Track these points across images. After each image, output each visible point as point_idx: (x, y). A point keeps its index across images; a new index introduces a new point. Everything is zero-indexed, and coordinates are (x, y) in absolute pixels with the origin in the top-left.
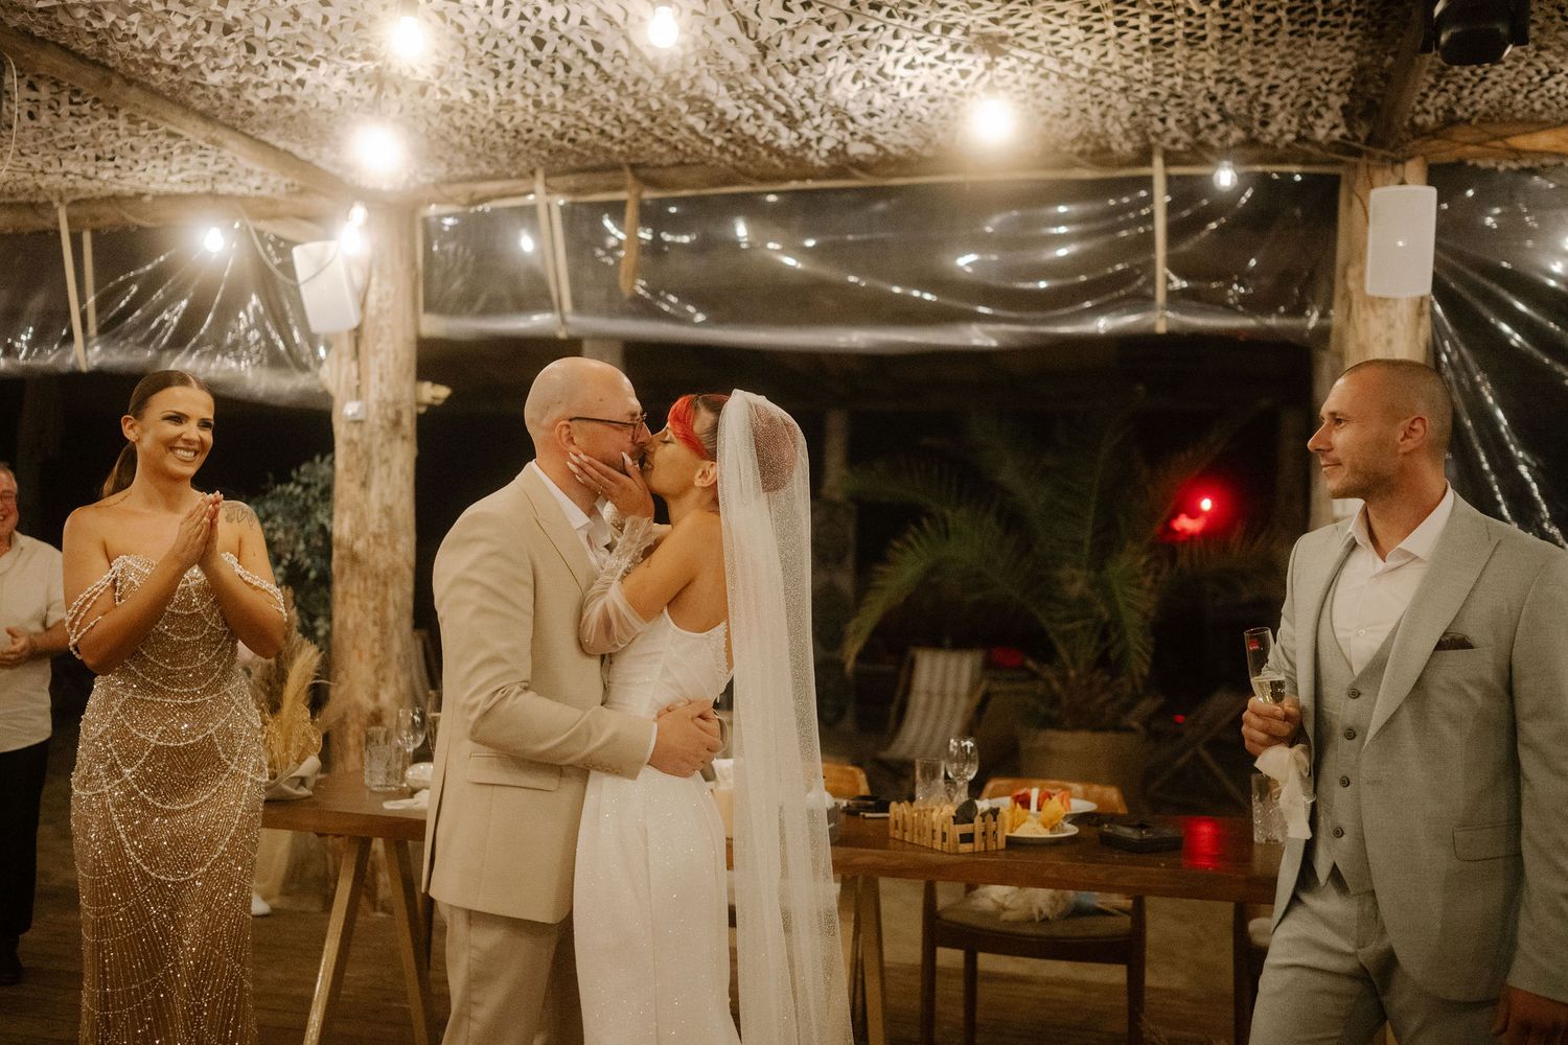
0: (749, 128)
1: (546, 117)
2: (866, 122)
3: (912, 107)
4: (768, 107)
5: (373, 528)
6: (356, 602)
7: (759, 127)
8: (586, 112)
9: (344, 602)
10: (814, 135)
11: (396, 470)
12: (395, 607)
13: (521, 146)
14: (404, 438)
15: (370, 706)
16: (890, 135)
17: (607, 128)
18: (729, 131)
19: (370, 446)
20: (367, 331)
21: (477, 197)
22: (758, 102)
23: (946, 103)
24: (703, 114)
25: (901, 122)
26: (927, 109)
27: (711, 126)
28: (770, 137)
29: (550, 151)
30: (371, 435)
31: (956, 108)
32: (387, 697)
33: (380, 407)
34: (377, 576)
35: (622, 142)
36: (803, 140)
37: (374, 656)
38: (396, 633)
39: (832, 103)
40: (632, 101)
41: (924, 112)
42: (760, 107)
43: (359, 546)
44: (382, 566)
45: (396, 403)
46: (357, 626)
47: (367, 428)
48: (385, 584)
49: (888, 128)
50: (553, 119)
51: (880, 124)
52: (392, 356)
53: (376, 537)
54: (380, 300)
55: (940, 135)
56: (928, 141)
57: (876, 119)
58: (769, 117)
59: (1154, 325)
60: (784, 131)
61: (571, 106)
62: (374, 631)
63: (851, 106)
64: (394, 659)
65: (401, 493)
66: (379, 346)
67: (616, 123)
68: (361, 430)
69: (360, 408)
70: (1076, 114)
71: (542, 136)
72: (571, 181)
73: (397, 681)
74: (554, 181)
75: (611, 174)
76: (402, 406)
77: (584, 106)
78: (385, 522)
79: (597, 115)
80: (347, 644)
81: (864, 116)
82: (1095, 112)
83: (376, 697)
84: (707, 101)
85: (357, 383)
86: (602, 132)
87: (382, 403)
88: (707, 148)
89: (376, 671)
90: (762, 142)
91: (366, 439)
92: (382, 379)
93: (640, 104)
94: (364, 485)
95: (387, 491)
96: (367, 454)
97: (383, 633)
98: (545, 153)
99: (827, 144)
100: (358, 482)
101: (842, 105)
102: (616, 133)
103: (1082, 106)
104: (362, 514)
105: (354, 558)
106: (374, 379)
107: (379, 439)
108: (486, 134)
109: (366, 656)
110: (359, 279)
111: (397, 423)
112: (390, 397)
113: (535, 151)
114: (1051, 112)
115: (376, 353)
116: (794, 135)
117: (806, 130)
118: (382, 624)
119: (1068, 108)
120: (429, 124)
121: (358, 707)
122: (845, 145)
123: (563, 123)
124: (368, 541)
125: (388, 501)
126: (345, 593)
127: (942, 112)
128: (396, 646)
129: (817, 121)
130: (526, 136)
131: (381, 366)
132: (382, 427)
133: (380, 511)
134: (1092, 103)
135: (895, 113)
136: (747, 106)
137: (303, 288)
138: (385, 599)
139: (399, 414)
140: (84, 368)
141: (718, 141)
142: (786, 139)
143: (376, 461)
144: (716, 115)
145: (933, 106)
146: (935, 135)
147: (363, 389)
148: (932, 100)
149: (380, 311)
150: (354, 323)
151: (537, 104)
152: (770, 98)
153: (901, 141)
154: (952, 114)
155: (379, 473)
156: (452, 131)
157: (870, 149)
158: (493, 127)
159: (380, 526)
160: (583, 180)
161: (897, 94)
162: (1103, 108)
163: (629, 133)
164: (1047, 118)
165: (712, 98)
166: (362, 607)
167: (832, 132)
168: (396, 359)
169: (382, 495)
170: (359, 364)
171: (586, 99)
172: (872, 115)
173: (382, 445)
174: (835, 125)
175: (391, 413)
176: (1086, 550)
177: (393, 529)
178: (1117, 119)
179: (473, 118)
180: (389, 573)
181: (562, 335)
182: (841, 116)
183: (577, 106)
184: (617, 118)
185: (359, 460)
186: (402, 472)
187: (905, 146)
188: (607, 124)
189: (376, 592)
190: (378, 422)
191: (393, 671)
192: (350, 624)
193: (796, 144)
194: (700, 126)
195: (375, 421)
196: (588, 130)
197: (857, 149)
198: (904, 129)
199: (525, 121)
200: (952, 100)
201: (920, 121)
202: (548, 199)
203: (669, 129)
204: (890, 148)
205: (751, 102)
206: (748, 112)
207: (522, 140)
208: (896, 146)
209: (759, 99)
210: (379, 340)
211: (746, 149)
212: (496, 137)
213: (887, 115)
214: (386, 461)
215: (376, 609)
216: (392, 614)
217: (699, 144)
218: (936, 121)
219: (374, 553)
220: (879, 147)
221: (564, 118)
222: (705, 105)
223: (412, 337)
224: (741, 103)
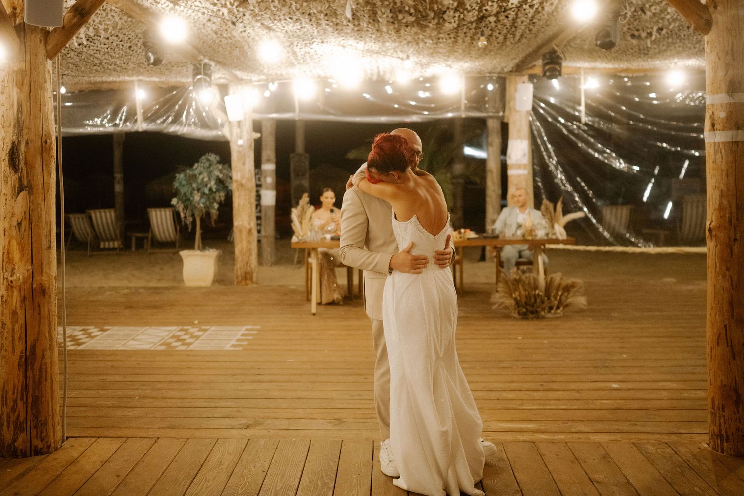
5: (247, 176)
6: (243, 198)
9: (239, 198)
11: (250, 160)
14: (252, 150)
15: (249, 227)
19: (244, 152)
20: (242, 121)
30: (245, 150)
32: (253, 224)
34: (248, 190)
37: (249, 213)
43: (244, 181)
44: (250, 187)
45: (250, 139)
46: (244, 204)
47: (244, 148)
48: (251, 192)
53: (248, 179)
62: (249, 206)
65: (253, 165)
66: (245, 125)
68: (242, 148)
69: (242, 142)
76: (251, 141)
78: (249, 174)
80: (241, 210)
83: (250, 224)
85: (240, 134)
87: (247, 140)
89: (250, 217)
92: (247, 133)
94: (244, 164)
95: (249, 165)
96: (244, 155)
97: (251, 205)
100: (241, 163)
104: (243, 173)
105: (242, 185)
106: (245, 133)
107: (247, 150)
111: (251, 146)
112: (248, 138)
118: (250, 203)
121: (246, 227)
124: (246, 180)
125: (250, 168)
126: (239, 196)
131: (245, 129)
132: (248, 147)
133: (248, 171)
138: (251, 197)
139: (251, 143)
140: (140, 130)
143: (246, 157)
147: (242, 137)
155: (247, 160)
166: (245, 199)
168: (249, 127)
169: (248, 167)
170: (239, 129)
173: (247, 152)
175: (249, 143)
177: (251, 176)
180: (251, 189)
185: (241, 157)
189: (249, 195)
192: (241, 204)
195: (245, 145)
210: (245, 122)
214: (248, 157)
215: (249, 199)
219: (247, 183)
223: (251, 120)
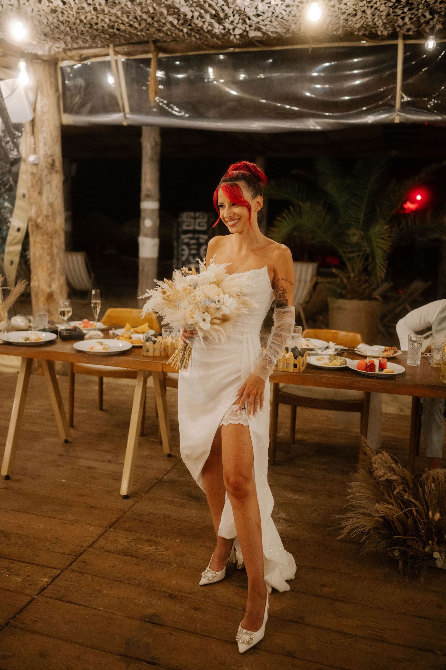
0: (199, 23)
1: (101, 16)
2: (256, 19)
3: (277, 9)
4: (206, 11)
5: (45, 212)
6: (39, 245)
7: (204, 22)
8: (119, 14)
9: (34, 245)
10: (231, 27)
11: (54, 186)
12: (57, 247)
13: (95, 33)
14: (57, 172)
15: (48, 290)
16: (268, 26)
17: (132, 23)
18: (190, 25)
19: (41, 175)
20: (37, 121)
21: (83, 57)
22: (201, 9)
23: (295, 8)
24: (176, 16)
25: (273, 19)
26: (286, 11)
27: (181, 22)
28: (210, 28)
29: (110, 35)
30: (42, 170)
31: (300, 11)
32: (55, 287)
33: (45, 158)
34: (48, 234)
35: (142, 31)
36: (226, 30)
37: (48, 269)
38: (57, 259)
39: (237, 8)
40: (140, 8)
41: (284, 13)
42: (202, 11)
43: (39, 221)
44: (50, 230)
45: (52, 156)
46: (41, 256)
47: (39, 167)
48: (52, 237)
49: (267, 22)
50: (105, 18)
51: (263, 20)
52: (49, 134)
53: (47, 217)
54: (42, 107)
55: (293, 26)
56: (288, 30)
57: (261, 18)
58: (207, 17)
59: (394, 119)
60: (216, 25)
61: (112, 11)
62: (48, 258)
63: (247, 10)
64: (57, 270)
65: (57, 197)
66: (43, 129)
67: (135, 20)
68: (37, 168)
69: (36, 158)
70: (359, 14)
71: (103, 26)
72: (126, 49)
73: (59, 280)
74: (118, 49)
75: (143, 46)
76: (55, 157)
77: (118, 11)
78: (50, 210)
79: (125, 16)
80: (37, 264)
81: (254, 15)
82: (369, 12)
83: (50, 286)
84: (177, 8)
85: (34, 146)
86: (131, 26)
87: (46, 156)
88: (181, 34)
89: (50, 275)
90: (206, 30)
91: (40, 172)
92: (45, 144)
93: (145, 10)
94: (40, 193)
95: (50, 196)
96: (41, 180)
97: (52, 259)
98: (107, 36)
99: (238, 32)
100: (37, 192)
101: (243, 10)
102: (136, 25)
103: (363, 9)
104: (40, 207)
105: (37, 226)
106: (41, 144)
107: (46, 172)
108: (76, 25)
109: (45, 269)
110: (32, 97)
111: (53, 165)
112: (49, 153)
113: (103, 35)
114: (347, 12)
115: (42, 132)
116: (221, 27)
117: (227, 25)
118: (51, 255)
119: (355, 10)
120: (48, 19)
121: (43, 290)
122: (247, 32)
123: (110, 20)
124: (43, 218)
125: (51, 200)
126: (35, 242)
127: (293, 13)
128: (58, 264)
129: (231, 19)
130: (95, 27)
131: (44, 138)
132: (46, 167)
133: (48, 205)
134: (367, 7)
135: (270, 15)
136: (196, 10)
137: (6, 101)
138: (51, 245)
139: (54, 161)
141: (185, 30)
142: (218, 29)
143: (44, 182)
144: (182, 16)
145: (288, 9)
146: (290, 26)
147: (37, 149)
148: (288, 6)
149: (43, 113)
150: (30, 118)
151: (95, 9)
152: (206, 6)
153: (273, 30)
154: (298, 14)
155: (46, 188)
156: (60, 23)
157: (259, 34)
158: (78, 22)
159: (48, 212)
160: (131, 48)
161: (270, 3)
162: (373, 9)
163: (143, 24)
164: (345, 16)
165: (178, 6)
166: (43, 248)
167: (240, 25)
168: (51, 135)
169: (48, 198)
170: (34, 138)
171: (118, 7)
172: (258, 15)
173: (47, 175)
174: (241, 21)
175: (50, 160)
176: (361, 222)
177: (54, 213)
178: (380, 16)
179: (68, 17)
180: (53, 233)
181: (125, 124)
182: (244, 17)
183: (114, 11)
184: (136, 18)
185: (37, 182)
186: (57, 187)
187: (276, 33)
188: (130, 21)
189: (48, 241)
190: (44, 164)
191: (57, 275)
192: (37, 254)
193: (223, 32)
194: (175, 22)
195: (43, 163)
196: (123, 24)
197: (253, 34)
198: (275, 23)
199: (93, 18)
200: (298, 6)
201: (282, 18)
202: (116, 58)
203: (162, 24)
204: (269, 33)
205: (197, 8)
206: (196, 14)
207: (94, 29)
208: (272, 32)
209: (202, 7)
210: (43, 126)
211: (200, 34)
212: (81, 28)
213: (266, 15)
214: (49, 182)
215: (48, 248)
216: (55, 250)
217: (177, 32)
218: (291, 18)
219: (46, 224)
220: (264, 33)
221: (111, 18)
222: (176, 10)
223: (58, 125)
224: (193, 9)
